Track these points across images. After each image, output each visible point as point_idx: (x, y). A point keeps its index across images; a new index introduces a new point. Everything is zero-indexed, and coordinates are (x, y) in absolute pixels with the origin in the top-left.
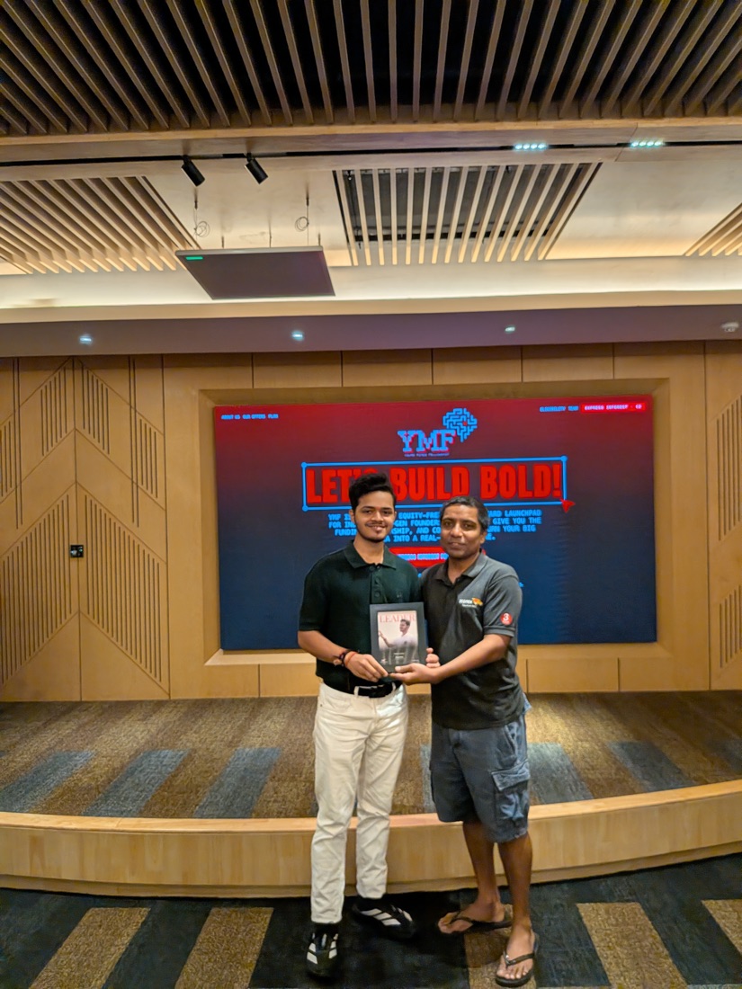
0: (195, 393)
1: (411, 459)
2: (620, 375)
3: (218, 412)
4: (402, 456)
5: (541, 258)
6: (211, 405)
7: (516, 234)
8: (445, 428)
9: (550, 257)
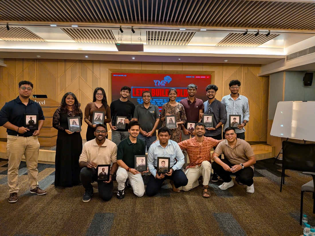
0: (107, 69)
1: (156, 87)
2: (204, 70)
3: (112, 74)
4: (154, 86)
5: (186, 45)
6: (111, 72)
7: (181, 40)
8: (164, 80)
9: (188, 45)
